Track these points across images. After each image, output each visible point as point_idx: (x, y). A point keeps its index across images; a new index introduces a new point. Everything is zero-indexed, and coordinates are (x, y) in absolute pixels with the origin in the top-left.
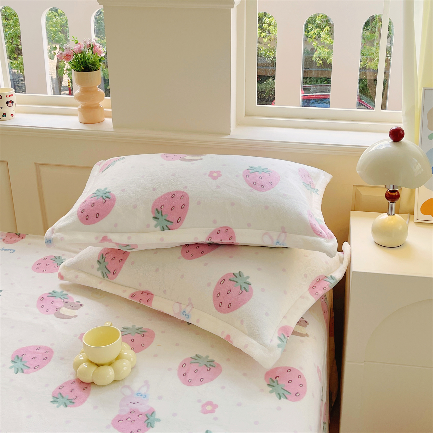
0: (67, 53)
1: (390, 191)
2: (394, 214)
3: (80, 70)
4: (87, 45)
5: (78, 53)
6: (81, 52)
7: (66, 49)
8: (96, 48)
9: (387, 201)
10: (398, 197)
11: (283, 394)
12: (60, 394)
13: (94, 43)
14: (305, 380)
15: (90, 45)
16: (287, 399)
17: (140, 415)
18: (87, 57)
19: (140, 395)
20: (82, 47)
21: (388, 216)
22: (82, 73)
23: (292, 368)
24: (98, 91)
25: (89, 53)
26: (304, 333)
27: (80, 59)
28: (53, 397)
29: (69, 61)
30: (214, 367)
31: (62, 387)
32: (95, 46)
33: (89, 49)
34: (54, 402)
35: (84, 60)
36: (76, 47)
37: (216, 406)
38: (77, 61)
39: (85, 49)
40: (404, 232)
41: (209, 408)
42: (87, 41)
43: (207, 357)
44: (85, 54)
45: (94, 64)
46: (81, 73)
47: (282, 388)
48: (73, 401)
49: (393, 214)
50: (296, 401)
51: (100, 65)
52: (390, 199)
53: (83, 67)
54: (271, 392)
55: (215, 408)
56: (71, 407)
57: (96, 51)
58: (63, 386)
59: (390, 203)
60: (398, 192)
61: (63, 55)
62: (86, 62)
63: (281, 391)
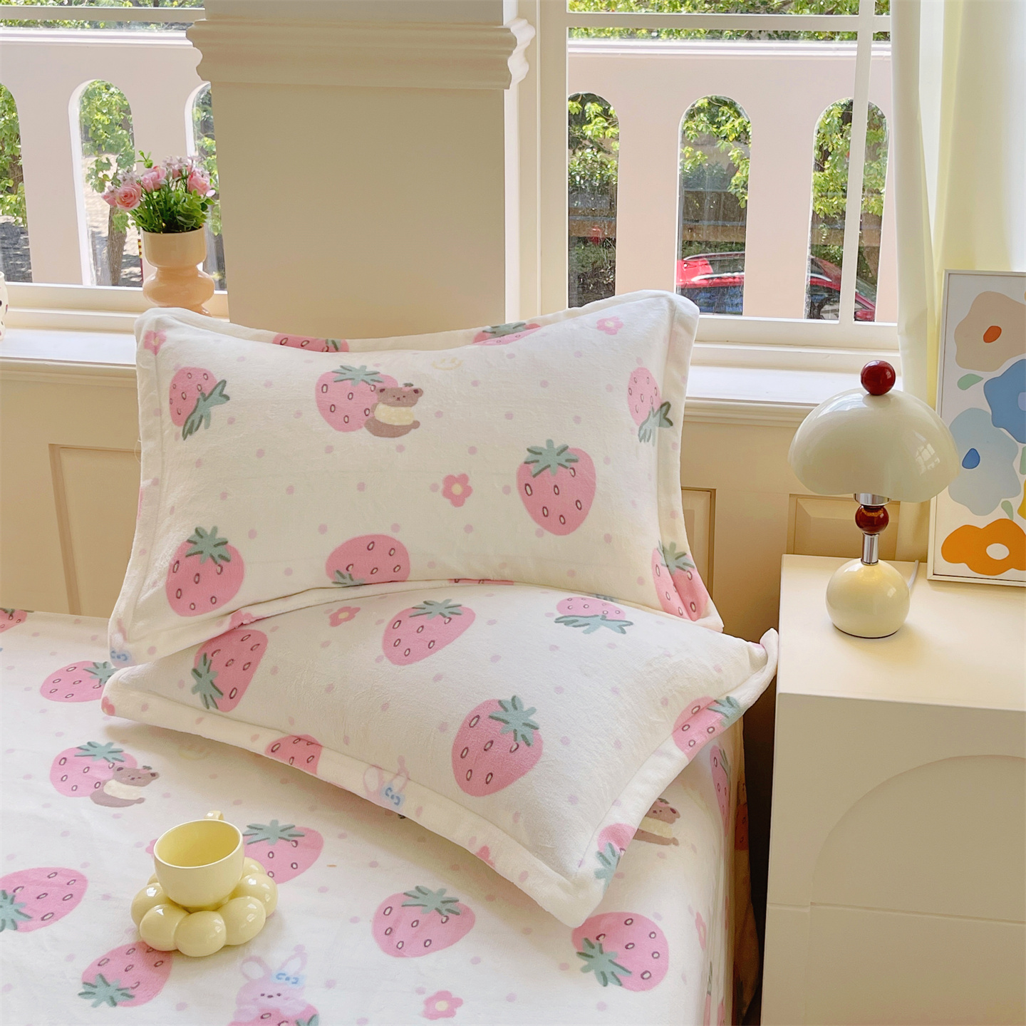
0: (127, 190)
1: (866, 507)
2: (877, 561)
3: (155, 229)
4: (173, 170)
5: (151, 190)
6: (158, 187)
7: (125, 180)
8: (194, 177)
9: (861, 531)
10: (885, 521)
11: (613, 973)
12: (101, 976)
13: (189, 167)
14: (665, 943)
15: (180, 171)
16: (621, 985)
17: (283, 1022)
18: (173, 199)
19: (284, 977)
20: (161, 176)
21: (862, 566)
22: (162, 235)
23: (637, 915)
24: (200, 276)
25: (178, 189)
26: (668, 837)
27: (157, 203)
28: (85, 983)
29: (133, 208)
30: (457, 914)
31: (105, 961)
32: (192, 174)
33: (177, 181)
34: (86, 996)
35: (165, 207)
36: (147, 177)
37: (457, 1002)
38: (149, 208)
39: (168, 180)
40: (902, 601)
41: (442, 1006)
42: (173, 162)
43: (442, 891)
44: (170, 191)
45: (190, 215)
46: (158, 234)
47: (610, 961)
48: (130, 992)
49: (874, 561)
50: (643, 989)
51: (203, 216)
52: (866, 526)
53: (164, 221)
54: (585, 970)
55: (456, 1007)
56: (124, 1006)
57: (195, 185)
58: (109, 960)
59: (867, 537)
60: (885, 510)
61: (117, 195)
62: (170, 209)
63: (609, 969)
